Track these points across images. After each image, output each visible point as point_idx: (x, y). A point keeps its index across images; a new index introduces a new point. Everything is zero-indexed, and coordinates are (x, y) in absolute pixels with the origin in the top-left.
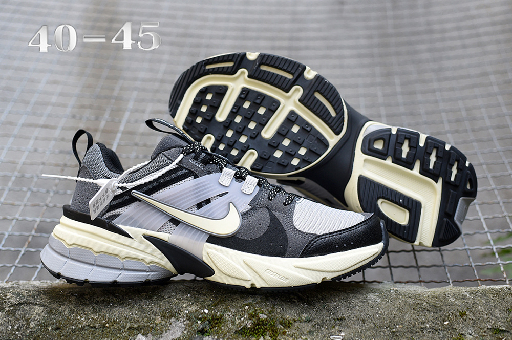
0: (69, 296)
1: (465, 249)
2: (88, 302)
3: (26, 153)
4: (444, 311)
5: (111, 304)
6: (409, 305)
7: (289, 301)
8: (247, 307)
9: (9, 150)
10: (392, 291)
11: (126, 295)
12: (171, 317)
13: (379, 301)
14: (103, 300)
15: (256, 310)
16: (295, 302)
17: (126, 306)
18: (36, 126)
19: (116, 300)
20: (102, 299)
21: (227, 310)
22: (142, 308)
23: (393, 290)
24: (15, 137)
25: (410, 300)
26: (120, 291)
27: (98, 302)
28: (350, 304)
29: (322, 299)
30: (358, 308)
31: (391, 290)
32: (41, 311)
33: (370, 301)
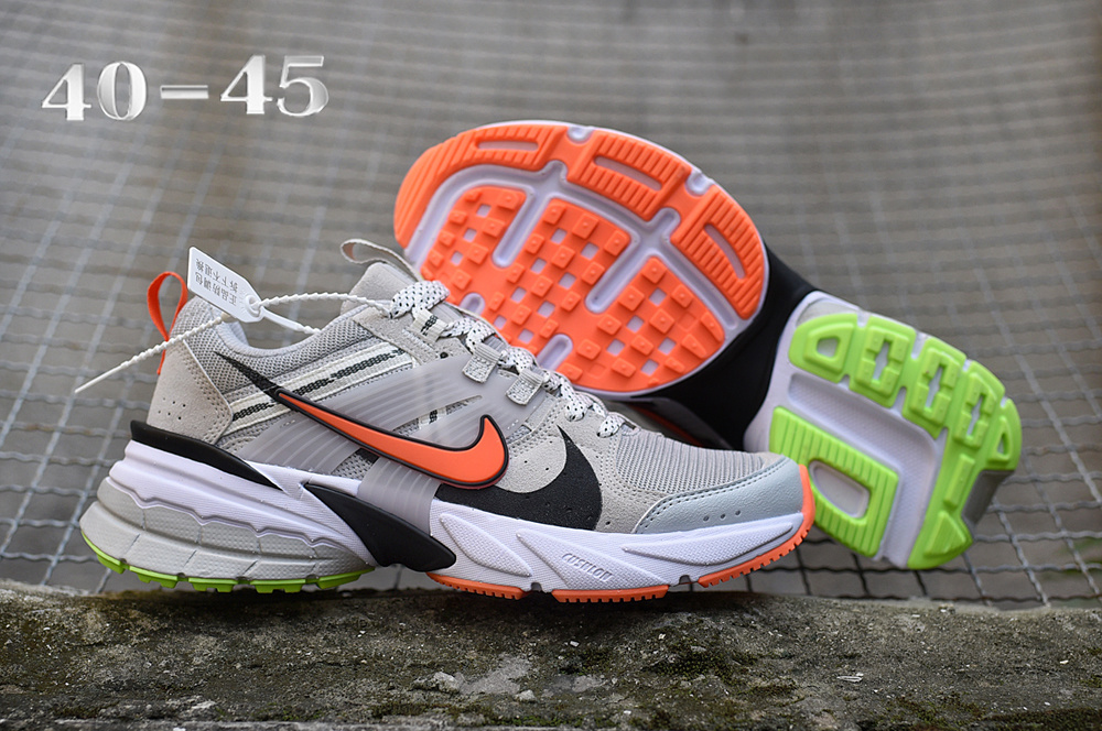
0: (267, 616)
1: (1063, 538)
2: (312, 629)
3: (100, 328)
4: (1058, 647)
5: (363, 632)
6: (984, 636)
7: (743, 626)
8: (662, 636)
9: (61, 321)
10: (943, 611)
11: (391, 613)
12: (500, 651)
13: (923, 628)
14: (344, 624)
15: (684, 641)
16: (755, 628)
17: (397, 636)
18: (115, 271)
19: (373, 623)
20: (341, 620)
21: (618, 640)
22: (433, 638)
23: (945, 608)
24: (72, 292)
25: (984, 628)
26: (376, 607)
27: (333, 626)
28: (866, 634)
29: (807, 624)
30: (883, 641)
31: (941, 608)
32: (213, 643)
33: (905, 629)
